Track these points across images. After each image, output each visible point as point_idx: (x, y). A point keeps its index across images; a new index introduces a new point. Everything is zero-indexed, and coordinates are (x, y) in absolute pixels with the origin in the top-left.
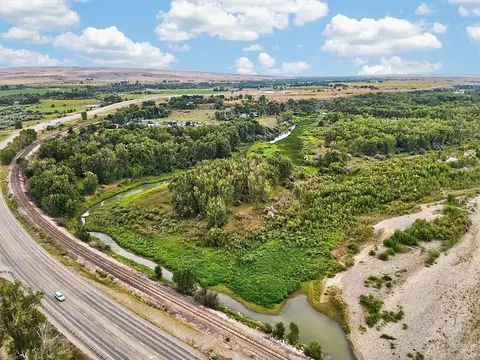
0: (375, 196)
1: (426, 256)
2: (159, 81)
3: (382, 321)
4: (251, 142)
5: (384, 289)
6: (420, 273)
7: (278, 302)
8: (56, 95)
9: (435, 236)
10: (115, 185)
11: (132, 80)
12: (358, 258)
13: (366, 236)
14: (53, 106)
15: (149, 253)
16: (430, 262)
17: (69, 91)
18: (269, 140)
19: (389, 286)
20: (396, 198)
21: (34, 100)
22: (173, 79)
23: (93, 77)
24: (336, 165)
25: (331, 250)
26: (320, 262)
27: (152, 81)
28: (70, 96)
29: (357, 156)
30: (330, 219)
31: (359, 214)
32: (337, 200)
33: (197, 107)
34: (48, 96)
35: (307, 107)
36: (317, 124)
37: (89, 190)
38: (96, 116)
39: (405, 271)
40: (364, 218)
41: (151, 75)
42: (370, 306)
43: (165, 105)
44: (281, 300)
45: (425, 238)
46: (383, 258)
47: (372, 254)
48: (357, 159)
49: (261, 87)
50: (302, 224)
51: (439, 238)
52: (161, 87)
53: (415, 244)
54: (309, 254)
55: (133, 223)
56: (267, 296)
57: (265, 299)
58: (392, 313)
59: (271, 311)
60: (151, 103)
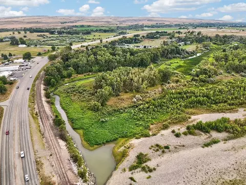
0: (209, 98)
1: (208, 141)
2: (154, 23)
3: (139, 169)
4: (170, 59)
5: (159, 152)
6: (193, 150)
7: (97, 145)
9: (226, 130)
10: (83, 75)
11: (140, 23)
12: (163, 132)
13: (180, 121)
14: (94, 36)
16: (207, 145)
17: (107, 29)
18: (183, 58)
19: (163, 152)
20: (225, 102)
22: (162, 22)
23: (124, 21)
24: (203, 77)
25: (152, 124)
26: (138, 130)
27: (150, 23)
28: (105, 31)
29: (229, 73)
30: (168, 107)
31: (191, 108)
32: (183, 98)
33: (159, 38)
34: (96, 31)
35: (225, 40)
36: (222, 50)
37: (69, 76)
38: (107, 41)
39: (183, 146)
40: (190, 110)
42: (141, 159)
43: (143, 37)
44: (100, 144)
45: (218, 130)
46: (178, 135)
47: (173, 132)
48: (227, 75)
49: (210, 26)
50: (148, 108)
51: (229, 132)
52: (153, 27)
53: (207, 132)
54: (136, 124)
55: (72, 93)
56: (95, 140)
57: (93, 142)
58: (149, 168)
59: (91, 148)
60: (138, 36)
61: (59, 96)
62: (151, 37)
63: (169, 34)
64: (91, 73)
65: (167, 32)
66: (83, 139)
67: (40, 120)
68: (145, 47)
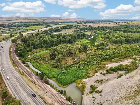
0: (110, 56)
1: (118, 75)
2: (63, 21)
3: (94, 93)
4: (81, 39)
5: (100, 83)
6: (114, 80)
7: (67, 84)
8: (34, 25)
9: (124, 69)
10: (38, 50)
11: (56, 21)
12: (96, 74)
13: (102, 68)
14: (32, 28)
15: (39, 68)
16: (119, 77)
17: (38, 24)
18: (87, 38)
19: (102, 83)
20: (117, 57)
21: (27, 26)
22: (67, 20)
23: (45, 20)
24: (102, 47)
25: (89, 71)
26: (84, 74)
27: (61, 21)
28: (37, 25)
29: (112, 44)
30: (93, 62)
31: (104, 61)
32: (98, 57)
33: (70, 28)
34: (32, 25)
35: (103, 29)
36: (104, 34)
37: (30, 51)
38: (42, 31)
39: (109, 79)
40: (104, 63)
41: (61, 19)
42: (93, 88)
43: (61, 28)
44: (68, 84)
45: (120, 70)
46: (104, 75)
47: (101, 73)
48: (111, 45)
50: (84, 63)
51: (125, 70)
52: (63, 23)
53: (116, 72)
54: (82, 72)
55: (38, 60)
56: (64, 82)
57: (64, 83)
58: (98, 91)
59: (64, 87)
60: (58, 27)
61: (30, 62)
62: (66, 28)
63: (75, 27)
64: (42, 48)
65: (73, 26)
66: (57, 83)
67: (28, 76)
68: (65, 33)
